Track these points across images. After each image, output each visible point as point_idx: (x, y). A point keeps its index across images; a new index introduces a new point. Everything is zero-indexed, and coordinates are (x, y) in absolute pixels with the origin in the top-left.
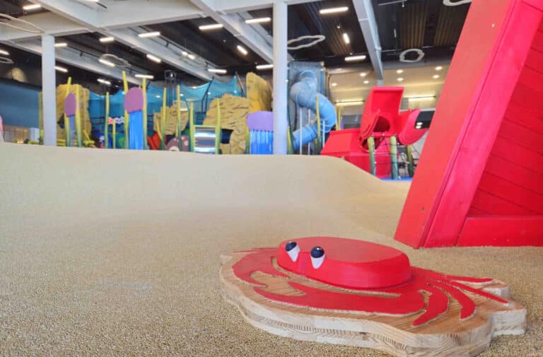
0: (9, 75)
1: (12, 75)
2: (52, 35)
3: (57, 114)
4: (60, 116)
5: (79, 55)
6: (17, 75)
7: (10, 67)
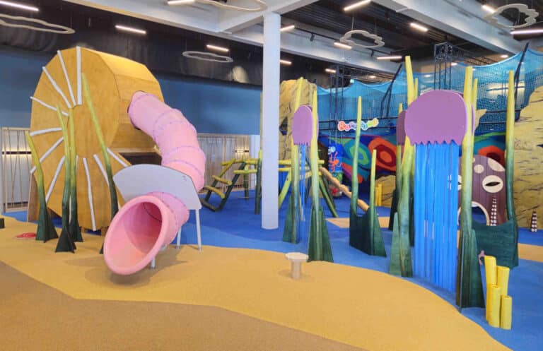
0: (229, 77)
1: (232, 76)
2: (276, 12)
3: (280, 118)
4: (282, 120)
5: (309, 40)
6: (239, 75)
7: (230, 67)
